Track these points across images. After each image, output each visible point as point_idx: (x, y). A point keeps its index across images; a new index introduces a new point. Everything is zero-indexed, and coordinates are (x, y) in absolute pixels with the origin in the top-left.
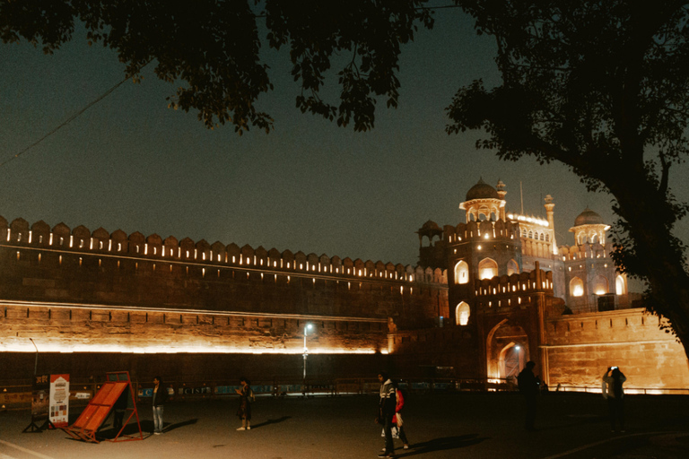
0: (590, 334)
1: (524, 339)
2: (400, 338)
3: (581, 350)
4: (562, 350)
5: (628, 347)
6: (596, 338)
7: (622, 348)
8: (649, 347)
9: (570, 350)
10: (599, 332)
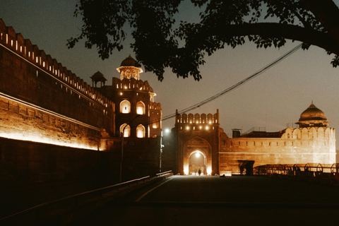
0: (243, 147)
1: (205, 148)
2: (112, 142)
3: (238, 155)
4: (228, 155)
5: (262, 155)
6: (246, 150)
7: (259, 155)
8: (271, 155)
9: (232, 155)
10: (248, 147)
